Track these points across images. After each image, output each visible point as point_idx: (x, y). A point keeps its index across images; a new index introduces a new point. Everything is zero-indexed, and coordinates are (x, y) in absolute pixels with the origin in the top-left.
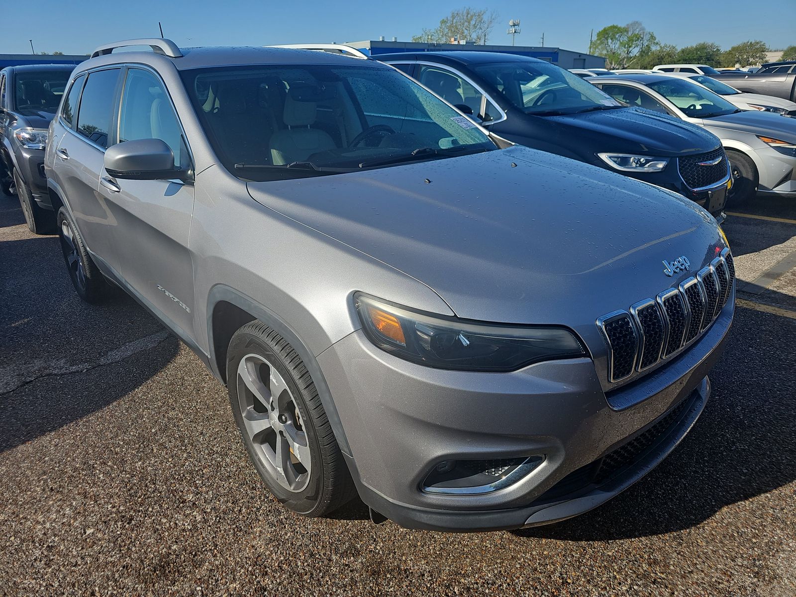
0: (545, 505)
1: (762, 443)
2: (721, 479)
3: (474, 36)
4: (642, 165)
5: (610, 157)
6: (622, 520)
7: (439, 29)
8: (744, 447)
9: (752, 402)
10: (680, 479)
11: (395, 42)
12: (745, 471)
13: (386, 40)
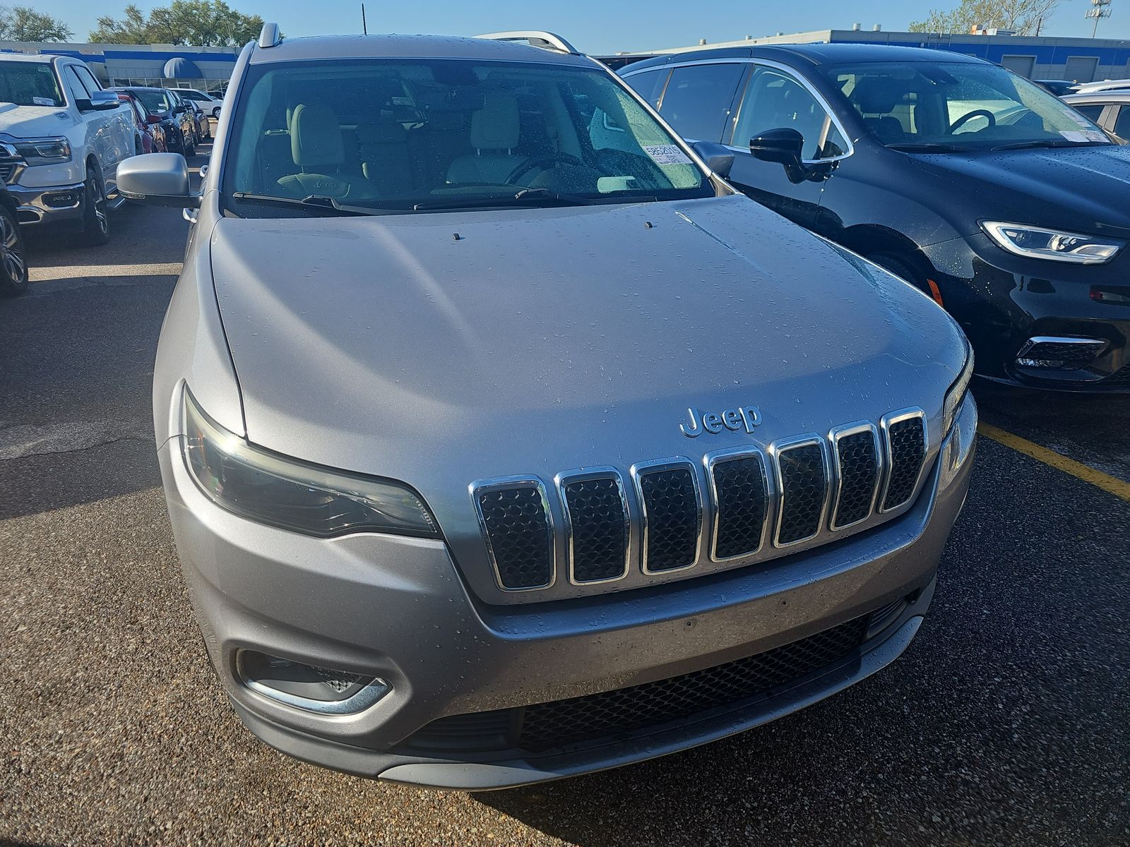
0: (421, 759)
1: (1016, 782)
2: (878, 818)
3: (1020, 21)
4: (1069, 248)
5: (1004, 230)
6: (647, 828)
7: (959, 10)
8: (973, 777)
9: (1063, 705)
10: (803, 795)
11: (878, 32)
12: (936, 819)
13: (862, 29)
